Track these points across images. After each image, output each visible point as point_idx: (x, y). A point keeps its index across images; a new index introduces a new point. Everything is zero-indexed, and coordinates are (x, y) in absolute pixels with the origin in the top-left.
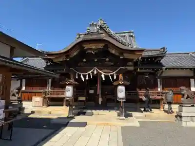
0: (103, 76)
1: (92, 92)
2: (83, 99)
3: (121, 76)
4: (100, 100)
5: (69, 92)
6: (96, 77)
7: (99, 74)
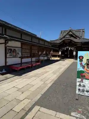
0: (70, 49)
1: (66, 53)
2: (63, 55)
3: (75, 49)
4: (69, 56)
5: (60, 53)
6: (67, 49)
7: (69, 48)
